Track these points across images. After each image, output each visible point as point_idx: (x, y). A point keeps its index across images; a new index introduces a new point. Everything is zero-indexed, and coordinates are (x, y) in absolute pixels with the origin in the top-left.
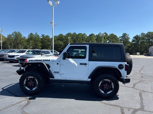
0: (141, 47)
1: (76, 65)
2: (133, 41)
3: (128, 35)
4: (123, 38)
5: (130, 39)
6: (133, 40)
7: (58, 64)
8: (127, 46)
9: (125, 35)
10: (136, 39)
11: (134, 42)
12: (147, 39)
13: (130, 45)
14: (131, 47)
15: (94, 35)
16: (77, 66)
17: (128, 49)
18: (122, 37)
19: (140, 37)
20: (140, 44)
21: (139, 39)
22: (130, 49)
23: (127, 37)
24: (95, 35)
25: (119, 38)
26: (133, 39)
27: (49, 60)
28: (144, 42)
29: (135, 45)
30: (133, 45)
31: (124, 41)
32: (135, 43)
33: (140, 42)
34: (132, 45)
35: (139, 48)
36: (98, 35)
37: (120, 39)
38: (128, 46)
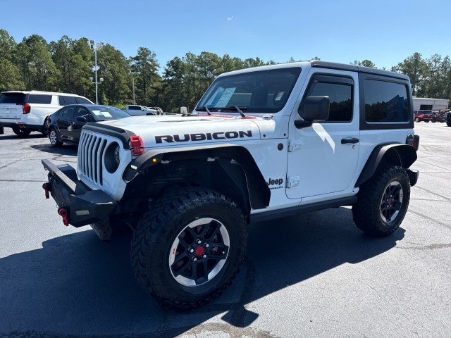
0: (188, 92)
1: (333, 145)
2: (168, 73)
3: (154, 55)
4: (139, 63)
5: (157, 66)
6: (166, 70)
7: (280, 147)
8: (153, 88)
9: (144, 53)
10: (173, 67)
11: (170, 78)
12: (201, 72)
13: (160, 84)
14: (163, 90)
15: (44, 41)
16: (334, 149)
17: (157, 97)
18: (137, 58)
19: (183, 65)
20: (186, 83)
21: (182, 69)
22: (161, 95)
23: (151, 61)
24: (49, 43)
25: (130, 61)
26: (167, 68)
27: (250, 134)
28: (194, 79)
29: (173, 87)
30: (169, 86)
31: (143, 73)
32: (172, 80)
33: (184, 79)
34: (166, 86)
35: (182, 96)
36: (61, 42)
37: (133, 66)
38: (155, 88)
